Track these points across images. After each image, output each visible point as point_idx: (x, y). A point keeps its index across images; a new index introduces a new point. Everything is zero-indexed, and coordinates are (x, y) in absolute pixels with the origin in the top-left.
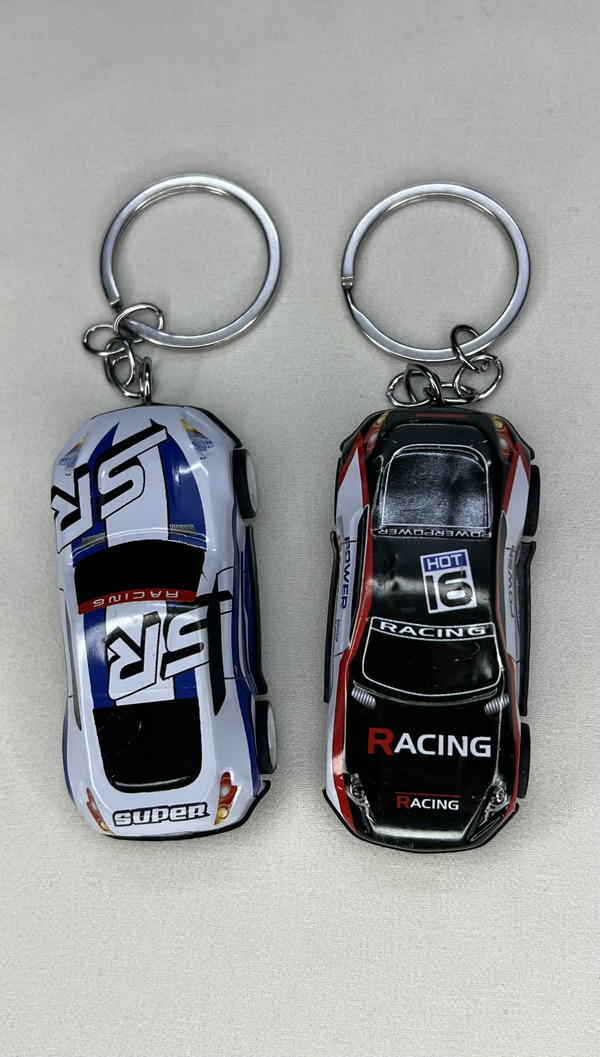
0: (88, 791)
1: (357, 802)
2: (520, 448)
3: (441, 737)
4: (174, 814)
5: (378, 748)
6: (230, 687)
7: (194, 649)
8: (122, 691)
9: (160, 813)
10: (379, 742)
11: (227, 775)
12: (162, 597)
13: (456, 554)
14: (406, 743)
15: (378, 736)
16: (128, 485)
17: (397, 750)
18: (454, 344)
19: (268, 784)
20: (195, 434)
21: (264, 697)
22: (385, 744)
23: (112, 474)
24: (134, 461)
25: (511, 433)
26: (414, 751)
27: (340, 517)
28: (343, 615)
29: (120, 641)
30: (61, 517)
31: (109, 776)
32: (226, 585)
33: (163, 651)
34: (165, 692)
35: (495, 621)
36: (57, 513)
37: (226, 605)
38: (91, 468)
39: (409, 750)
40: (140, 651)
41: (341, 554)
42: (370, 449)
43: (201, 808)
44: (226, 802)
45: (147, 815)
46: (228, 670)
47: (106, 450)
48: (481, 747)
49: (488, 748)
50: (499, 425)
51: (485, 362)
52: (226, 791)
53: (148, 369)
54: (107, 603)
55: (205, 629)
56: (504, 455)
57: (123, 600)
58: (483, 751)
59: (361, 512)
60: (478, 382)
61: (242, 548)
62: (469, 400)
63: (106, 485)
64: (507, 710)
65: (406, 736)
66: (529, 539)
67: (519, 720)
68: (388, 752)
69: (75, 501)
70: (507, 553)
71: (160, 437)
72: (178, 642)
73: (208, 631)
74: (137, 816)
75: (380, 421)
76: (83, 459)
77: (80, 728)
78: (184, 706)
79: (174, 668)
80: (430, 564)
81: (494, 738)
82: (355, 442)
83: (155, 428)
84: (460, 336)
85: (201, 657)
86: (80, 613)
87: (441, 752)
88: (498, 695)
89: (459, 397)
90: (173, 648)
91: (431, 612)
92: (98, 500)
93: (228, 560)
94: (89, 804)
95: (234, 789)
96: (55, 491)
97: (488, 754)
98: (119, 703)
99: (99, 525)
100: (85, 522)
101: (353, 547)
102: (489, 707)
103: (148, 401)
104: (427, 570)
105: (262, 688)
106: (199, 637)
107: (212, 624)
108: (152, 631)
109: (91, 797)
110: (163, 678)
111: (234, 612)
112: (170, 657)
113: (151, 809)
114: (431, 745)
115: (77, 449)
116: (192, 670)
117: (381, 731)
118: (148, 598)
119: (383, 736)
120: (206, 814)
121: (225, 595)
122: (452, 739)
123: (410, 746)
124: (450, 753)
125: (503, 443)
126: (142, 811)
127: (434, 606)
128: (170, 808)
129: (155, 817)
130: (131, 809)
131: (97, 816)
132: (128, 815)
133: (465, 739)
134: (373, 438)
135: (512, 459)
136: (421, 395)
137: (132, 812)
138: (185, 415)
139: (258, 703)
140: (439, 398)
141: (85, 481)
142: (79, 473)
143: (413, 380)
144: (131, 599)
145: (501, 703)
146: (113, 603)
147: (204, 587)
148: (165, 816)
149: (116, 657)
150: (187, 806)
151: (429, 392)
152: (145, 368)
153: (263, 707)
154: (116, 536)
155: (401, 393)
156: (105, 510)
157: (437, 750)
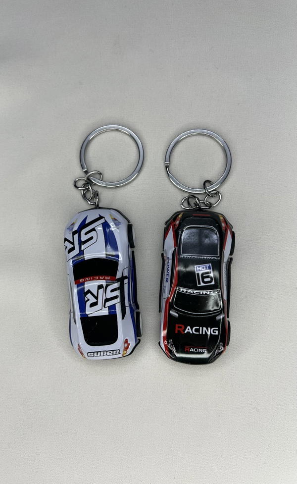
0: (78, 345)
1: (171, 349)
2: (229, 226)
3: (201, 328)
4: (108, 353)
5: (179, 331)
6: (128, 309)
7: (116, 297)
8: (90, 312)
9: (104, 353)
10: (180, 329)
11: (127, 340)
12: (104, 279)
13: (207, 265)
14: (189, 330)
15: (179, 327)
16: (92, 238)
17: (186, 332)
18: (205, 187)
19: (140, 340)
20: (114, 220)
21: (138, 311)
22: (181, 330)
23: (86, 234)
24: (94, 230)
25: (226, 222)
26: (191, 333)
27: (166, 250)
28: (167, 285)
29: (89, 294)
30: (68, 249)
31: (86, 340)
32: (126, 274)
33: (104, 298)
34: (105, 312)
35: (221, 289)
36: (66, 247)
37: (126, 281)
38: (78, 232)
39: (190, 332)
40: (97, 298)
41: (166, 262)
42: (177, 226)
43: (118, 351)
44: (126, 349)
45: (99, 353)
46: (127, 304)
47: (83, 225)
48: (215, 331)
49: (217, 332)
50: (222, 218)
51: (215, 193)
52: (126, 345)
53: (97, 195)
54: (85, 281)
55: (119, 291)
56: (223, 229)
57: (90, 280)
58: (215, 332)
59: (173, 249)
60: (212, 200)
61: (131, 259)
62: (210, 207)
63: (84, 238)
64: (224, 319)
65: (189, 327)
66: (231, 257)
67: (227, 319)
68: (183, 333)
69: (73, 243)
70: (224, 263)
71: (102, 221)
72: (110, 295)
73: (120, 291)
74: (95, 354)
75: (180, 216)
76: (76, 228)
77: (76, 324)
78: (112, 317)
79: (109, 304)
80: (198, 269)
81: (219, 328)
82: (170, 223)
83: (101, 217)
84: (207, 184)
85: (118, 300)
86: (75, 284)
87: (201, 333)
88: (220, 314)
89: (207, 206)
90: (108, 297)
91: (198, 285)
92: (81, 243)
93: (126, 265)
94: (79, 349)
95: (129, 344)
96: (66, 240)
97: (217, 334)
98: (89, 316)
99: (81, 252)
100: (76, 251)
101: (170, 261)
102: (218, 318)
103: (97, 207)
104: (197, 271)
105: (138, 307)
106: (117, 293)
107: (121, 288)
108: (101, 291)
109: (79, 347)
110: (105, 307)
111: (129, 283)
112: (107, 300)
113: (100, 352)
114: (197, 330)
115: (73, 224)
116: (115, 304)
117: (180, 325)
118: (99, 279)
119: (181, 327)
120: (119, 353)
121: (126, 277)
122: (205, 328)
123: (190, 331)
124: (204, 333)
125: (223, 225)
126: (97, 352)
127: (200, 284)
128: (107, 352)
129: (102, 354)
130: (93, 351)
131: (82, 353)
132: (92, 353)
133: (209, 328)
134: (177, 222)
135: (226, 231)
136: (193, 205)
137: (94, 353)
138: (111, 213)
139: (136, 312)
140: (200, 207)
141: (76, 236)
142: (74, 233)
143: (190, 199)
144: (93, 280)
145: (222, 316)
146: (87, 281)
147: (119, 275)
148: (105, 354)
149: (88, 300)
150: (113, 351)
151: (196, 204)
152: (96, 195)
153: (138, 314)
154: (87, 256)
155: (186, 204)
156: (83, 247)
157: (199, 332)
